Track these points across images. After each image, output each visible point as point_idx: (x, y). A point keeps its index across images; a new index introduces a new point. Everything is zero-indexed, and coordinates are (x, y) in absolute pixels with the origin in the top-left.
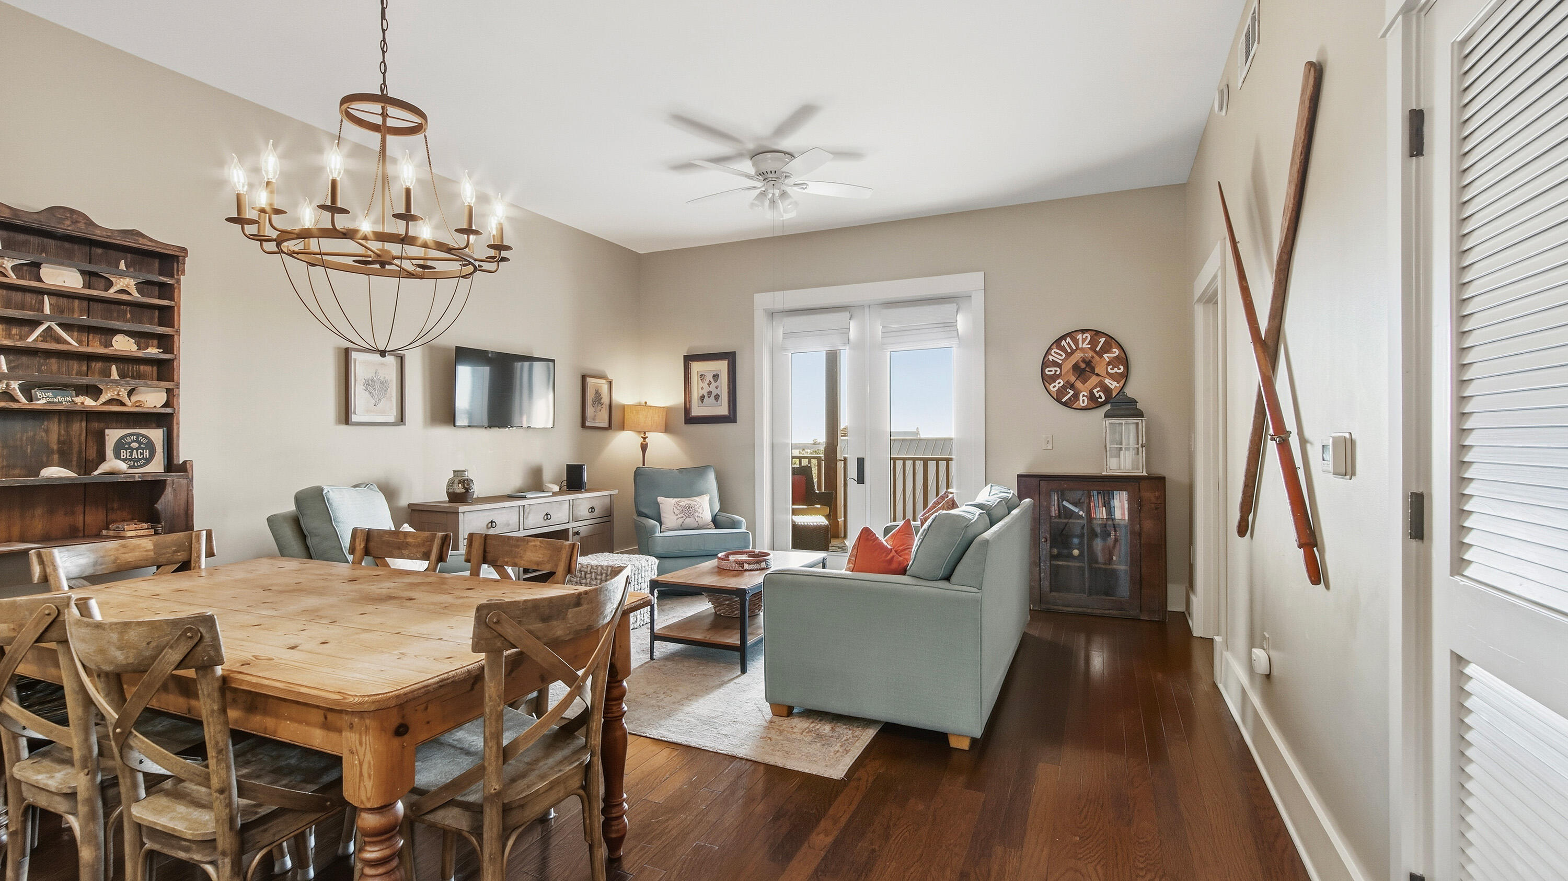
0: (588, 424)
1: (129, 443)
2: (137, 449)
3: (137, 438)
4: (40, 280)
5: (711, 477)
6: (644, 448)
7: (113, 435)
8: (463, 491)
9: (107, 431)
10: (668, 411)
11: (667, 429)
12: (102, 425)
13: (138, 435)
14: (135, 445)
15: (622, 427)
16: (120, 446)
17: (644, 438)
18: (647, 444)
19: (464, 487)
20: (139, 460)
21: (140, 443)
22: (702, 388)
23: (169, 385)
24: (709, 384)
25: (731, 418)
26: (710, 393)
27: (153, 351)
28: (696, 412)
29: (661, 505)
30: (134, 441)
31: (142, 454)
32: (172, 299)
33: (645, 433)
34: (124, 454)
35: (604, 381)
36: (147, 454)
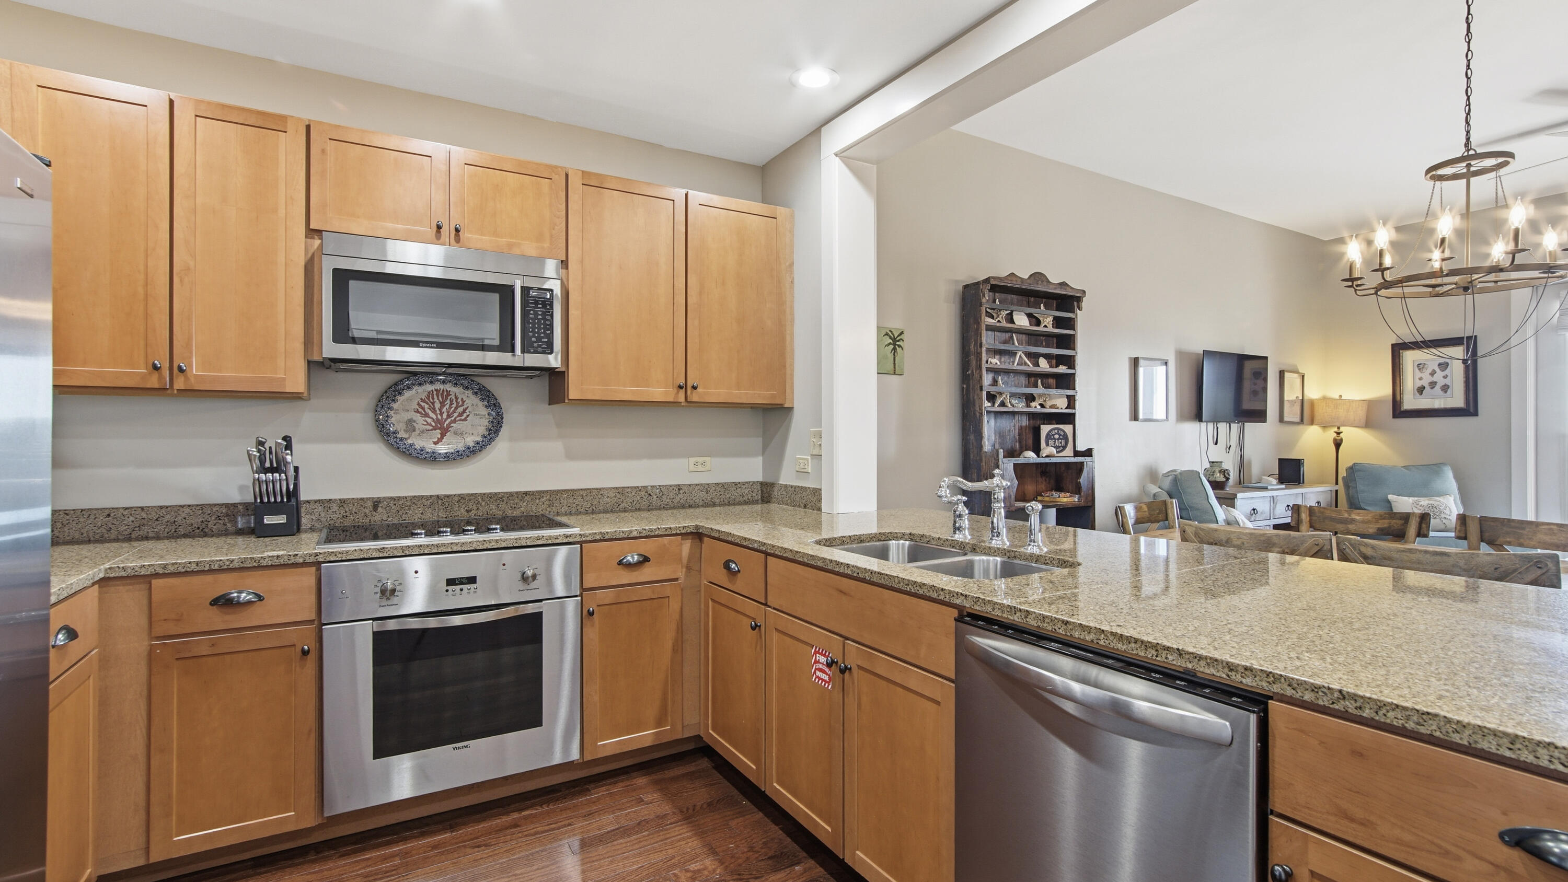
0: (1286, 419)
1: (1053, 435)
2: (1058, 439)
3: (1058, 431)
4: (1014, 323)
5: (1449, 474)
6: (1338, 444)
7: (1045, 429)
8: (1224, 479)
9: (1042, 426)
10: (1371, 404)
11: (1368, 424)
12: (1038, 422)
13: (1059, 429)
14: (1057, 436)
15: (1312, 422)
16: (1049, 437)
17: (1338, 433)
18: (1341, 440)
19: (1225, 476)
20: (1059, 447)
21: (1060, 435)
22: (1421, 379)
23: (1070, 392)
24: (1433, 373)
25: (1470, 409)
26: (1433, 385)
27: (1062, 369)
28: (1410, 402)
29: (1392, 503)
30: (1056, 434)
31: (1061, 443)
32: (1074, 329)
33: (1339, 428)
34: (1051, 442)
35: (1296, 375)
36: (1063, 443)
